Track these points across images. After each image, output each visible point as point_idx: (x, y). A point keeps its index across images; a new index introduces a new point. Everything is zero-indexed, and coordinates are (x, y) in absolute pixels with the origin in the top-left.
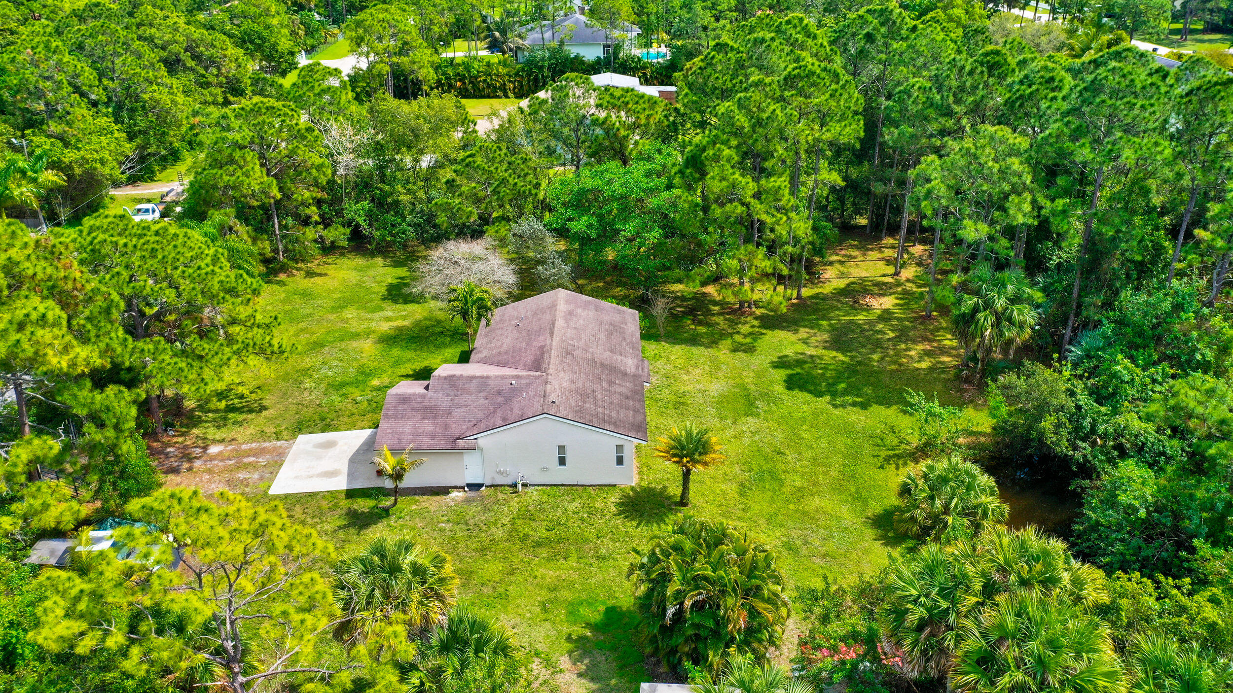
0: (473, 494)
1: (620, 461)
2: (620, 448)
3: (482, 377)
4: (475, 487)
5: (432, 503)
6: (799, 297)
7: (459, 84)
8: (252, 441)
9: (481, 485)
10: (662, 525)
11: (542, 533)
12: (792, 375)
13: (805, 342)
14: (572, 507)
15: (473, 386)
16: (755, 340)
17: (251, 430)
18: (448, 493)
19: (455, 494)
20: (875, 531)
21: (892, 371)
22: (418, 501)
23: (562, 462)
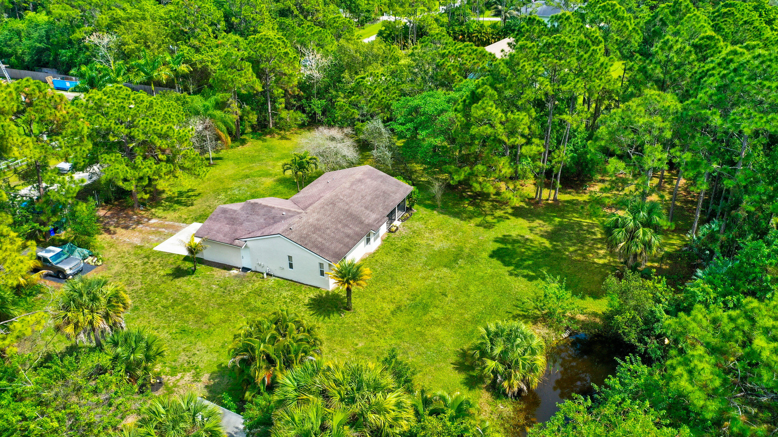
0: (242, 273)
1: (322, 273)
2: (321, 265)
3: (270, 207)
4: (245, 269)
5: (218, 273)
6: (555, 199)
7: (461, 37)
8: (172, 220)
9: (249, 269)
10: (326, 318)
11: (259, 304)
12: (502, 248)
13: (531, 230)
14: (285, 294)
15: (262, 212)
16: (498, 221)
17: (177, 215)
18: (231, 270)
19: (234, 272)
20: (458, 359)
21: (575, 260)
22: (213, 270)
23: (291, 266)
